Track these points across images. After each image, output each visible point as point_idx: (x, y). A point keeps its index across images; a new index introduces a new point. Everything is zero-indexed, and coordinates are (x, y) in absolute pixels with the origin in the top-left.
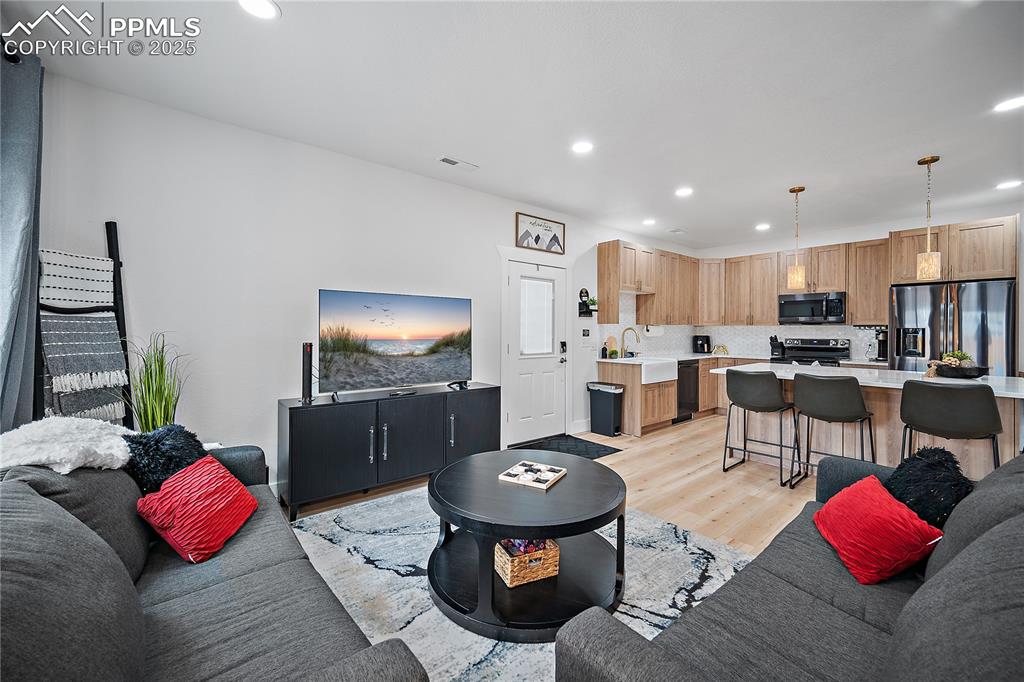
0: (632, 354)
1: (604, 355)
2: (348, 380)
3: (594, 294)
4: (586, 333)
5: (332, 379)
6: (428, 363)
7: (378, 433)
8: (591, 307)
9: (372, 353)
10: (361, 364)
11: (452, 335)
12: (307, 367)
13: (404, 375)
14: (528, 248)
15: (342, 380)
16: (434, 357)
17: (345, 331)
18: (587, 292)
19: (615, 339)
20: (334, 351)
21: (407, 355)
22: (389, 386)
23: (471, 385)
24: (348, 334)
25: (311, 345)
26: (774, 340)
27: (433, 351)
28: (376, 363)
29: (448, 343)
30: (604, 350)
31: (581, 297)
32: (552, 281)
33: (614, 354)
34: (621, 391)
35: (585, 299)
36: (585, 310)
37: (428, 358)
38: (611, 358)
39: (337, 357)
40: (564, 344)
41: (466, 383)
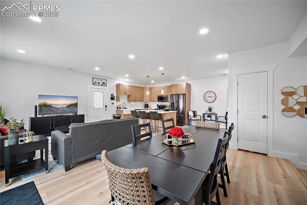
0: (126, 108)
1: (117, 108)
2: (47, 113)
3: (115, 95)
4: (113, 104)
5: (42, 112)
6: (66, 109)
7: (52, 123)
8: (114, 98)
9: (52, 107)
10: (50, 109)
11: (73, 104)
12: (36, 110)
13: (61, 112)
14: (96, 85)
15: (45, 112)
16: (68, 108)
17: (46, 103)
18: (113, 95)
19: (121, 105)
20: (43, 107)
21: (62, 108)
22: (57, 114)
23: (78, 114)
24: (47, 103)
25: (37, 106)
26: (158, 105)
27: (68, 107)
28: (54, 109)
29: (72, 105)
30: (117, 107)
31: (111, 96)
32: (103, 92)
33: (120, 108)
34: (119, 116)
35: (112, 96)
36: (112, 98)
37: (66, 108)
38: (119, 109)
39: (44, 108)
40: (106, 106)
41: (77, 114)
